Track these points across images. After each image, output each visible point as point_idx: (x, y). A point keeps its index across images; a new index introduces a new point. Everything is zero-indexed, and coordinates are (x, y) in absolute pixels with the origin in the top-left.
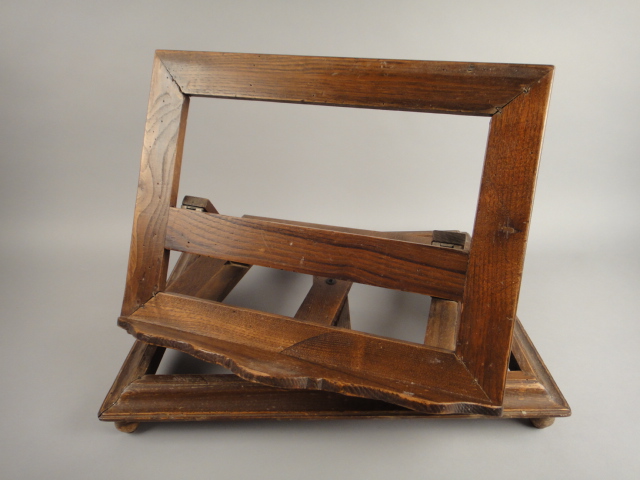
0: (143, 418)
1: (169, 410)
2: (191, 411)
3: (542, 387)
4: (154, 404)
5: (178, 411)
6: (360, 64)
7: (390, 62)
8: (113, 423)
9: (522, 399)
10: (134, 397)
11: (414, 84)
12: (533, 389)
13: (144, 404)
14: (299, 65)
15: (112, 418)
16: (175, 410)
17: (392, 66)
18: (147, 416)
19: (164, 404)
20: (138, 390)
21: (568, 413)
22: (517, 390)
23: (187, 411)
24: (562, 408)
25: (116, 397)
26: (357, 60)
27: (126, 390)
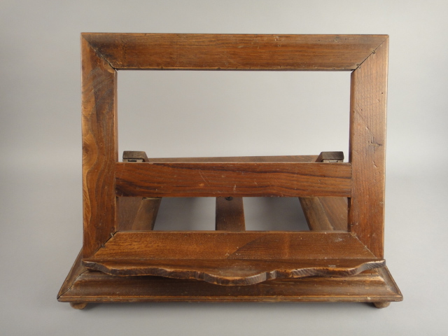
0: (90, 300)
1: (109, 294)
2: (125, 295)
3: (382, 279)
4: (98, 290)
5: (116, 295)
6: (259, 38)
7: (281, 36)
8: (69, 303)
9: (367, 288)
10: (83, 284)
11: (300, 51)
12: (375, 281)
13: (91, 290)
14: (211, 41)
15: (67, 299)
16: (114, 294)
17: (283, 39)
18: (93, 298)
19: (106, 290)
20: (86, 279)
21: (401, 299)
22: (364, 281)
23: (123, 295)
24: (396, 295)
25: (71, 284)
26: (257, 36)
27: (78, 279)
